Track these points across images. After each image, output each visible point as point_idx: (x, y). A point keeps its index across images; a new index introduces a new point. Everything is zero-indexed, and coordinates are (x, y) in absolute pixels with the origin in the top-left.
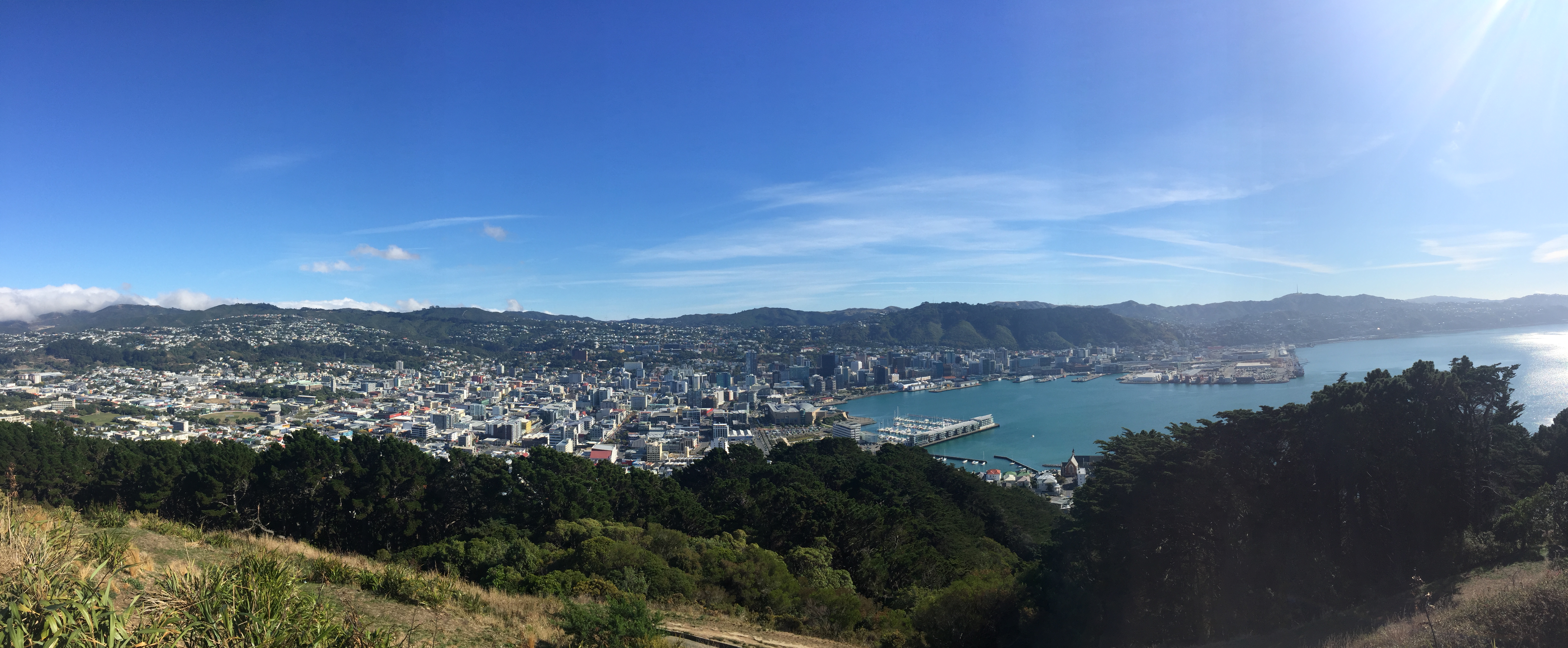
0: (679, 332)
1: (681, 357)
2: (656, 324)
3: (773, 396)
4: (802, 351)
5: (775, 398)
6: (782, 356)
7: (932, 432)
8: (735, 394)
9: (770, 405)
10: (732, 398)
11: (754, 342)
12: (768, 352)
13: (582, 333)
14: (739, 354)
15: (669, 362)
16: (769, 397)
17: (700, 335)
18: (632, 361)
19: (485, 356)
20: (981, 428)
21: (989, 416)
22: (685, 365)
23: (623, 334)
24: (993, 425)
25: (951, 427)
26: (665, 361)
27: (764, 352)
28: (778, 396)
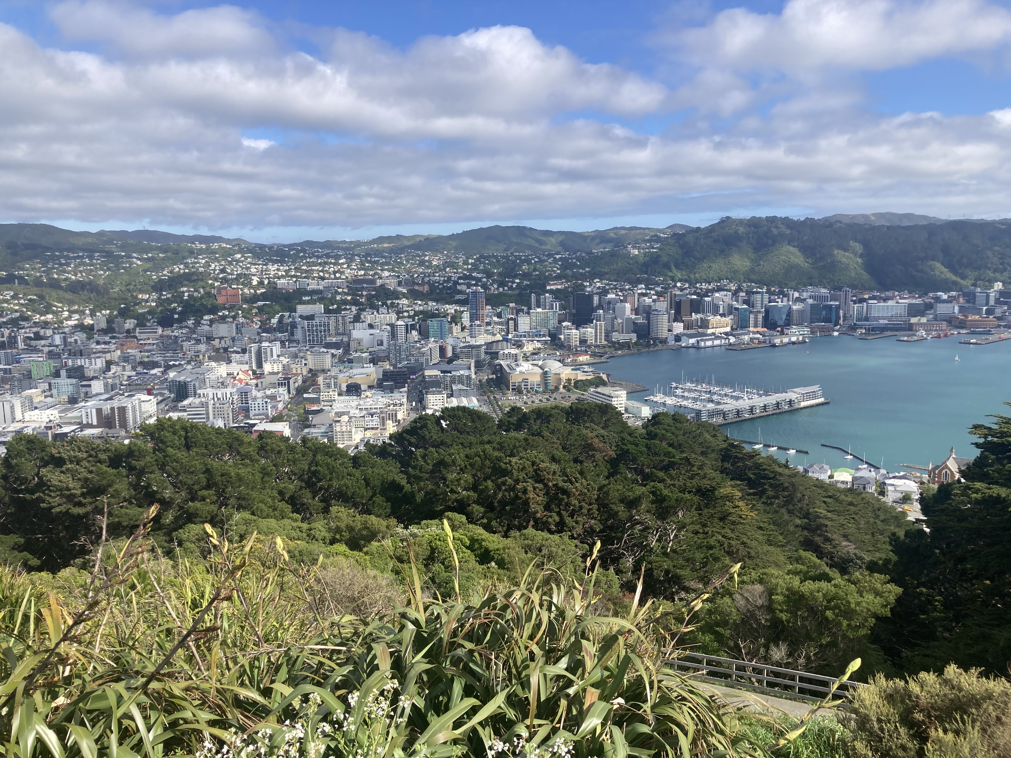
0: (375, 262)
1: (377, 297)
2: (339, 248)
3: (506, 351)
4: (548, 288)
5: (510, 353)
6: (520, 295)
7: (730, 405)
8: (454, 348)
9: (502, 362)
10: (449, 354)
11: (479, 276)
12: (501, 289)
13: (230, 263)
14: (461, 292)
15: (362, 304)
16: (502, 352)
17: (403, 264)
18: (308, 302)
19: (71, 303)
20: (803, 404)
21: (816, 388)
22: (383, 310)
23: (294, 262)
24: (822, 400)
25: (759, 401)
26: (355, 302)
27: (494, 289)
28: (514, 351)
